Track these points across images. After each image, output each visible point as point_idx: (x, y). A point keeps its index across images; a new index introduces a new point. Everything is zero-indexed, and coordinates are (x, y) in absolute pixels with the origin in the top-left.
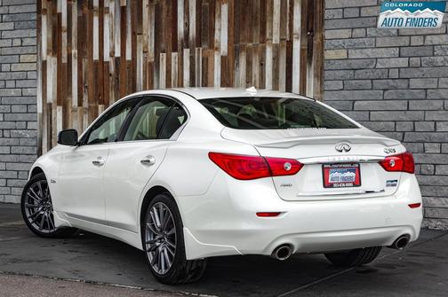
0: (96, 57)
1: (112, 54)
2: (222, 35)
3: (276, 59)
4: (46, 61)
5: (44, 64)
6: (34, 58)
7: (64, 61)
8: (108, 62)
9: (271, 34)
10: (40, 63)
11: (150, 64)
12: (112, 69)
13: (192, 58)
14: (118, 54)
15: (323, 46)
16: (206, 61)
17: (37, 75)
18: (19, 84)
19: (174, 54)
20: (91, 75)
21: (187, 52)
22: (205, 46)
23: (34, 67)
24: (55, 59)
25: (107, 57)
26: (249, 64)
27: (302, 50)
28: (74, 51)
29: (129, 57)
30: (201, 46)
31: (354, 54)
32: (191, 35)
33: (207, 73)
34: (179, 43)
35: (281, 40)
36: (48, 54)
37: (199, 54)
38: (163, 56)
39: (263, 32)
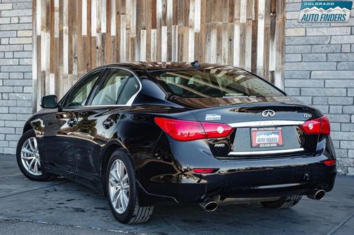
0: (84, 32)
1: (99, 30)
2: (196, 15)
3: (243, 35)
4: (40, 36)
5: (39, 38)
6: (29, 33)
7: (57, 35)
8: (95, 37)
9: (239, 15)
10: (35, 38)
11: (132, 39)
12: (99, 43)
13: (169, 34)
14: (104, 30)
15: (284, 25)
16: (181, 37)
17: (33, 47)
18: (16, 55)
19: (153, 31)
20: (80, 48)
21: (164, 29)
22: (181, 24)
23: (30, 41)
24: (48, 34)
25: (94, 33)
26: (219, 39)
27: (266, 29)
28: (66, 28)
29: (113, 33)
30: (177, 24)
31: (312, 32)
32: (168, 15)
33: (182, 47)
34: (158, 21)
35: (248, 19)
36: (42, 30)
37: (175, 31)
38: (144, 33)
39: (232, 13)
